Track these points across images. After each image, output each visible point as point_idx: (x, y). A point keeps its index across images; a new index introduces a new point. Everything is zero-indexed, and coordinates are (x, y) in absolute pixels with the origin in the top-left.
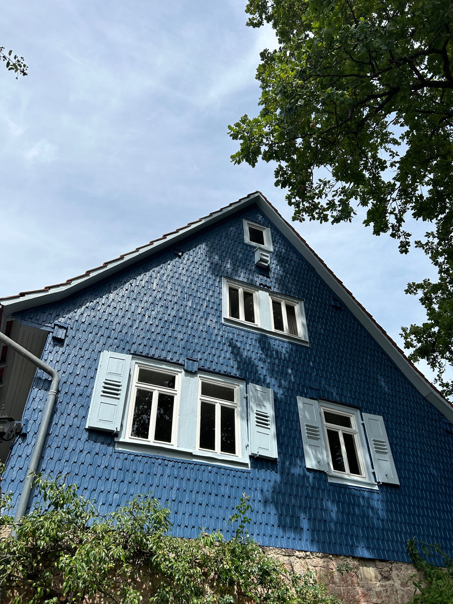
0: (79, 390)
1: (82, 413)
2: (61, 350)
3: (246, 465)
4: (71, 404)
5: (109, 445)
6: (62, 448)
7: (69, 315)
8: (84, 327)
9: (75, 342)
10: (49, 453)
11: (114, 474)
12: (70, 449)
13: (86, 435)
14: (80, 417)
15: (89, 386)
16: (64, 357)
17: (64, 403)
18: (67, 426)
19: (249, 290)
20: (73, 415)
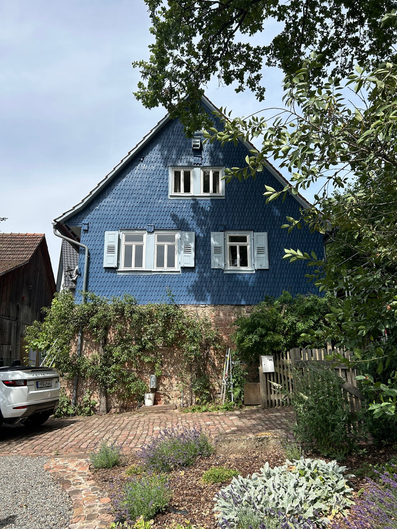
0: (98, 252)
1: (101, 261)
2: (88, 234)
3: (179, 272)
4: (96, 258)
5: (114, 273)
6: (95, 277)
7: (88, 217)
8: (96, 221)
9: (93, 230)
10: (90, 280)
11: (118, 284)
12: (98, 277)
13: (104, 270)
14: (101, 263)
15: (102, 249)
16: (89, 238)
17: (93, 258)
18: (96, 268)
19: (187, 170)
20: (97, 263)
